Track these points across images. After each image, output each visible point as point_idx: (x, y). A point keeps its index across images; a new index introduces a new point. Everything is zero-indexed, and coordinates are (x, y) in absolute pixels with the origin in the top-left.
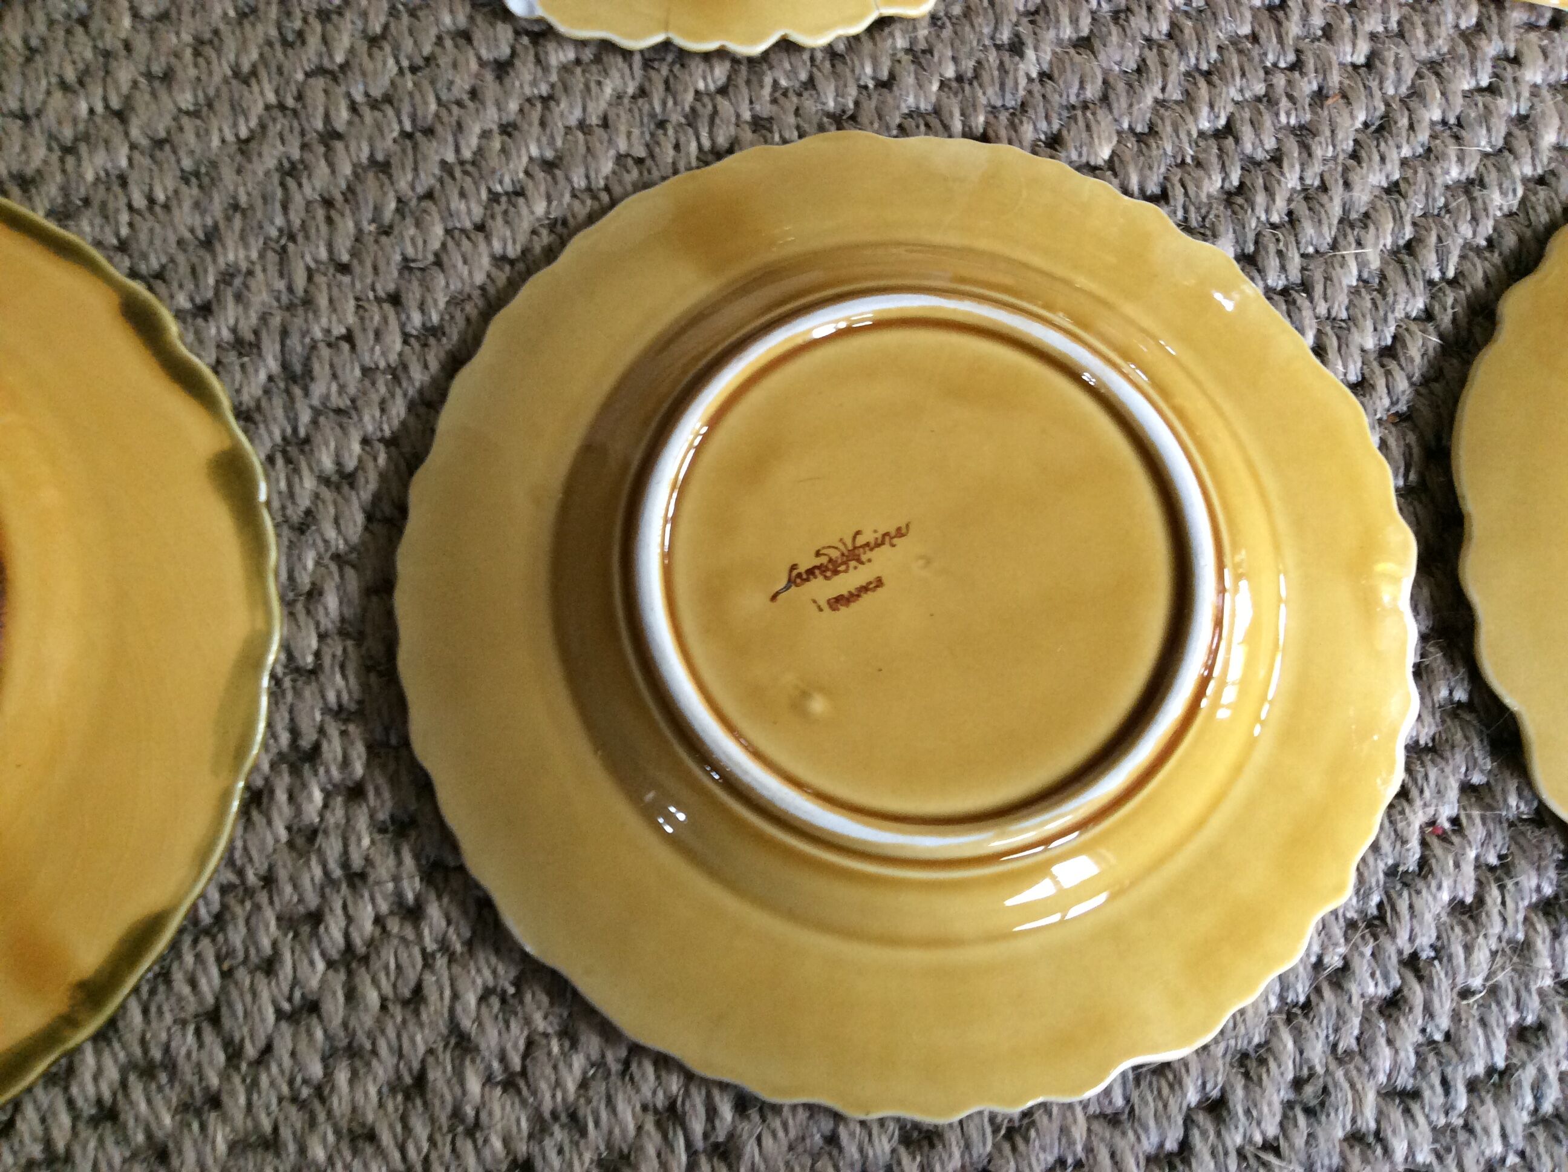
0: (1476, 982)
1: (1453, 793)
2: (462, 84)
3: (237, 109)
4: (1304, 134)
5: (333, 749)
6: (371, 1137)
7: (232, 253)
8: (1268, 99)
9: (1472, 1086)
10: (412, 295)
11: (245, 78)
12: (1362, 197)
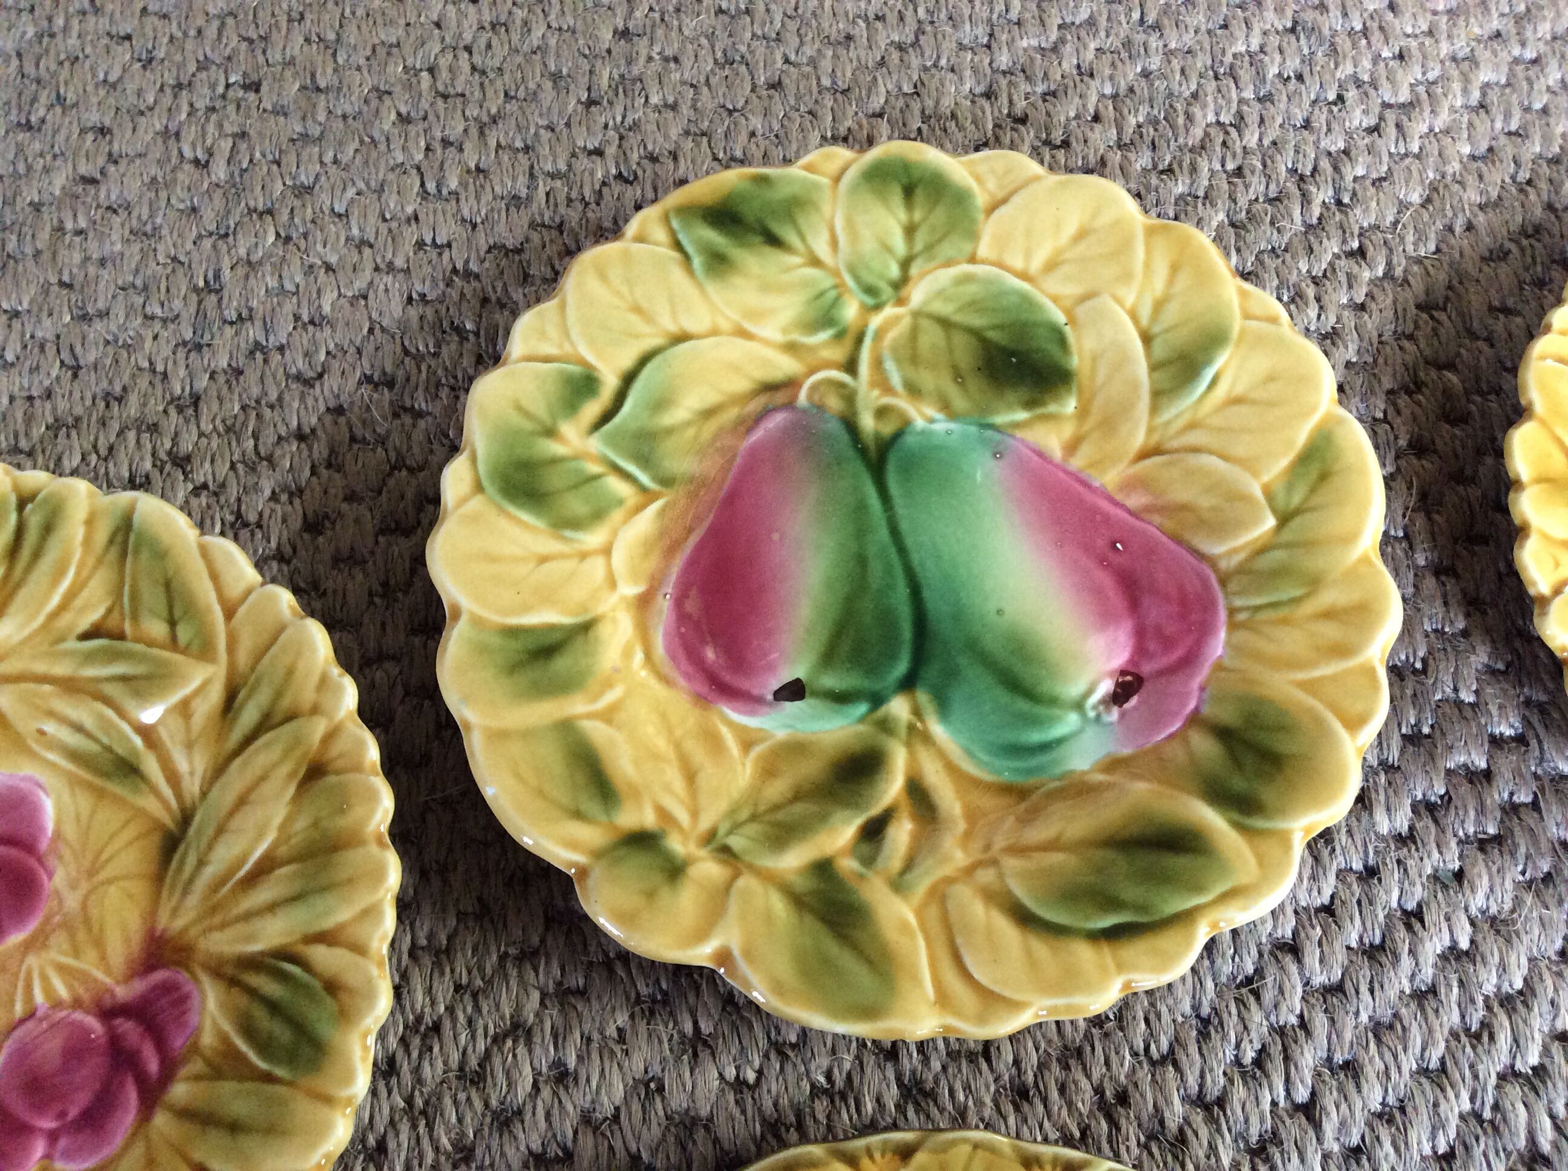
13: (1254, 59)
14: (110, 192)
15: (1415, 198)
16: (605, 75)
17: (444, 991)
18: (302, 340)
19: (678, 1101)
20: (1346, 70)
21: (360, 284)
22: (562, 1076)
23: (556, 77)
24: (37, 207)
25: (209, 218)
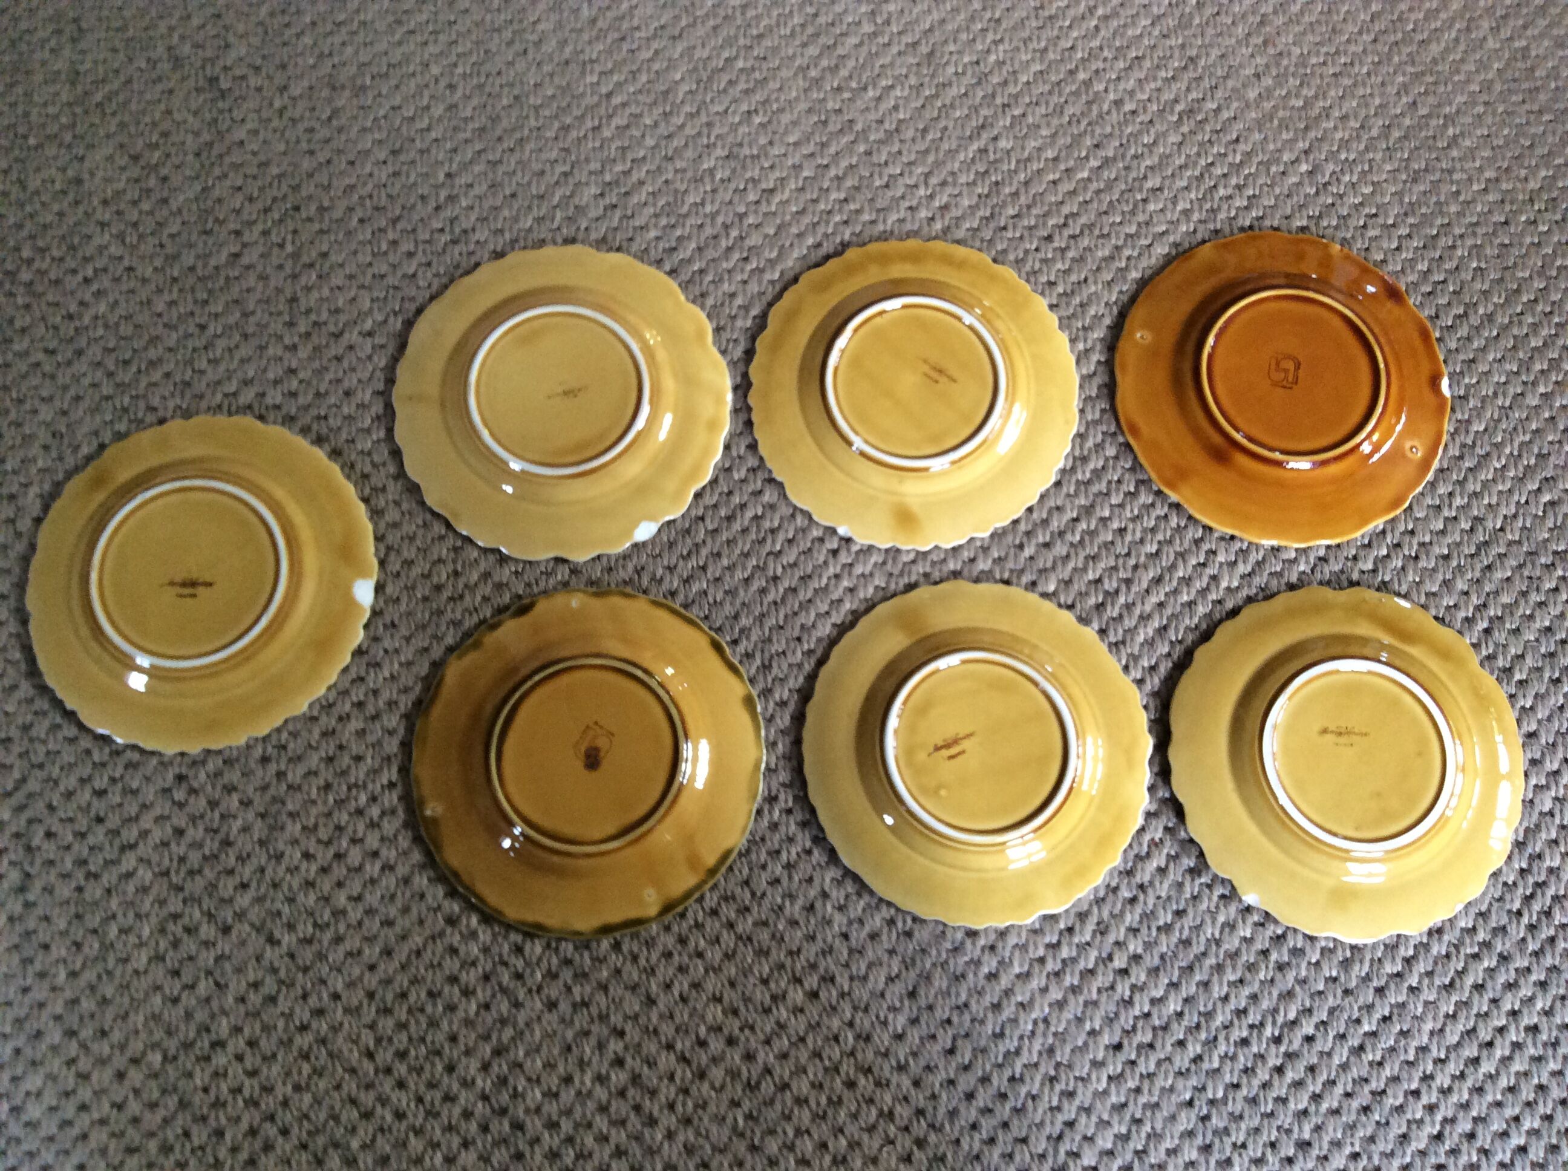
0: (1163, 894)
1: (1161, 830)
2: (822, 559)
3: (744, 568)
4: (1128, 582)
5: (782, 797)
6: (797, 923)
7: (744, 621)
8: (1115, 568)
9: (1159, 929)
10: (805, 638)
11: (746, 555)
12: (1148, 608)
13: (711, 171)
14: (245, 260)
15: (772, 232)
16: (443, 194)
17: (414, 550)
18: (332, 320)
19: (496, 579)
20: (748, 175)
21: (352, 294)
22: (456, 574)
23: (423, 197)
24: (217, 268)
25: (288, 270)
